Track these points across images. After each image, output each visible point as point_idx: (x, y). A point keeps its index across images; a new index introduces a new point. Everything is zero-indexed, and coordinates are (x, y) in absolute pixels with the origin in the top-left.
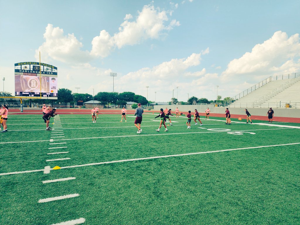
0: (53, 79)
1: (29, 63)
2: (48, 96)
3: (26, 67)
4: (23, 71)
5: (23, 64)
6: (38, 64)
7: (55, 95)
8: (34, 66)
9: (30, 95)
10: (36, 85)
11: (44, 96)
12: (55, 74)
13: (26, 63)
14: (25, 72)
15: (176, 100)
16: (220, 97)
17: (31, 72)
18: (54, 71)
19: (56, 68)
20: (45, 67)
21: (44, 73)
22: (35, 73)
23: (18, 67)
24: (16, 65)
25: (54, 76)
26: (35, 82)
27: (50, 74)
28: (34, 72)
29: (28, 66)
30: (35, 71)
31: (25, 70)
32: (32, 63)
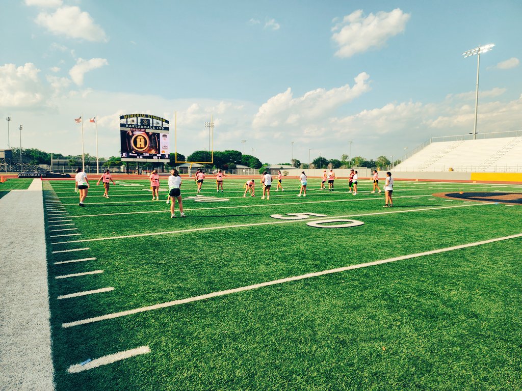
0: (165, 136)
1: (137, 116)
2: (158, 158)
3: (133, 121)
4: (130, 126)
5: (130, 116)
6: (147, 116)
7: (167, 157)
8: (142, 120)
9: (138, 157)
10: (145, 146)
11: (154, 157)
12: (167, 129)
13: (134, 116)
14: (132, 128)
15: (298, 162)
16: (345, 157)
17: (139, 127)
18: (165, 125)
19: (167, 122)
20: (155, 121)
21: (154, 127)
22: (144, 128)
23: (124, 121)
24: (122, 117)
25: (165, 132)
26: (143, 140)
27: (161, 130)
28: (142, 127)
29: (135, 119)
30: (144, 125)
31: (132, 125)
32: (141, 115)
